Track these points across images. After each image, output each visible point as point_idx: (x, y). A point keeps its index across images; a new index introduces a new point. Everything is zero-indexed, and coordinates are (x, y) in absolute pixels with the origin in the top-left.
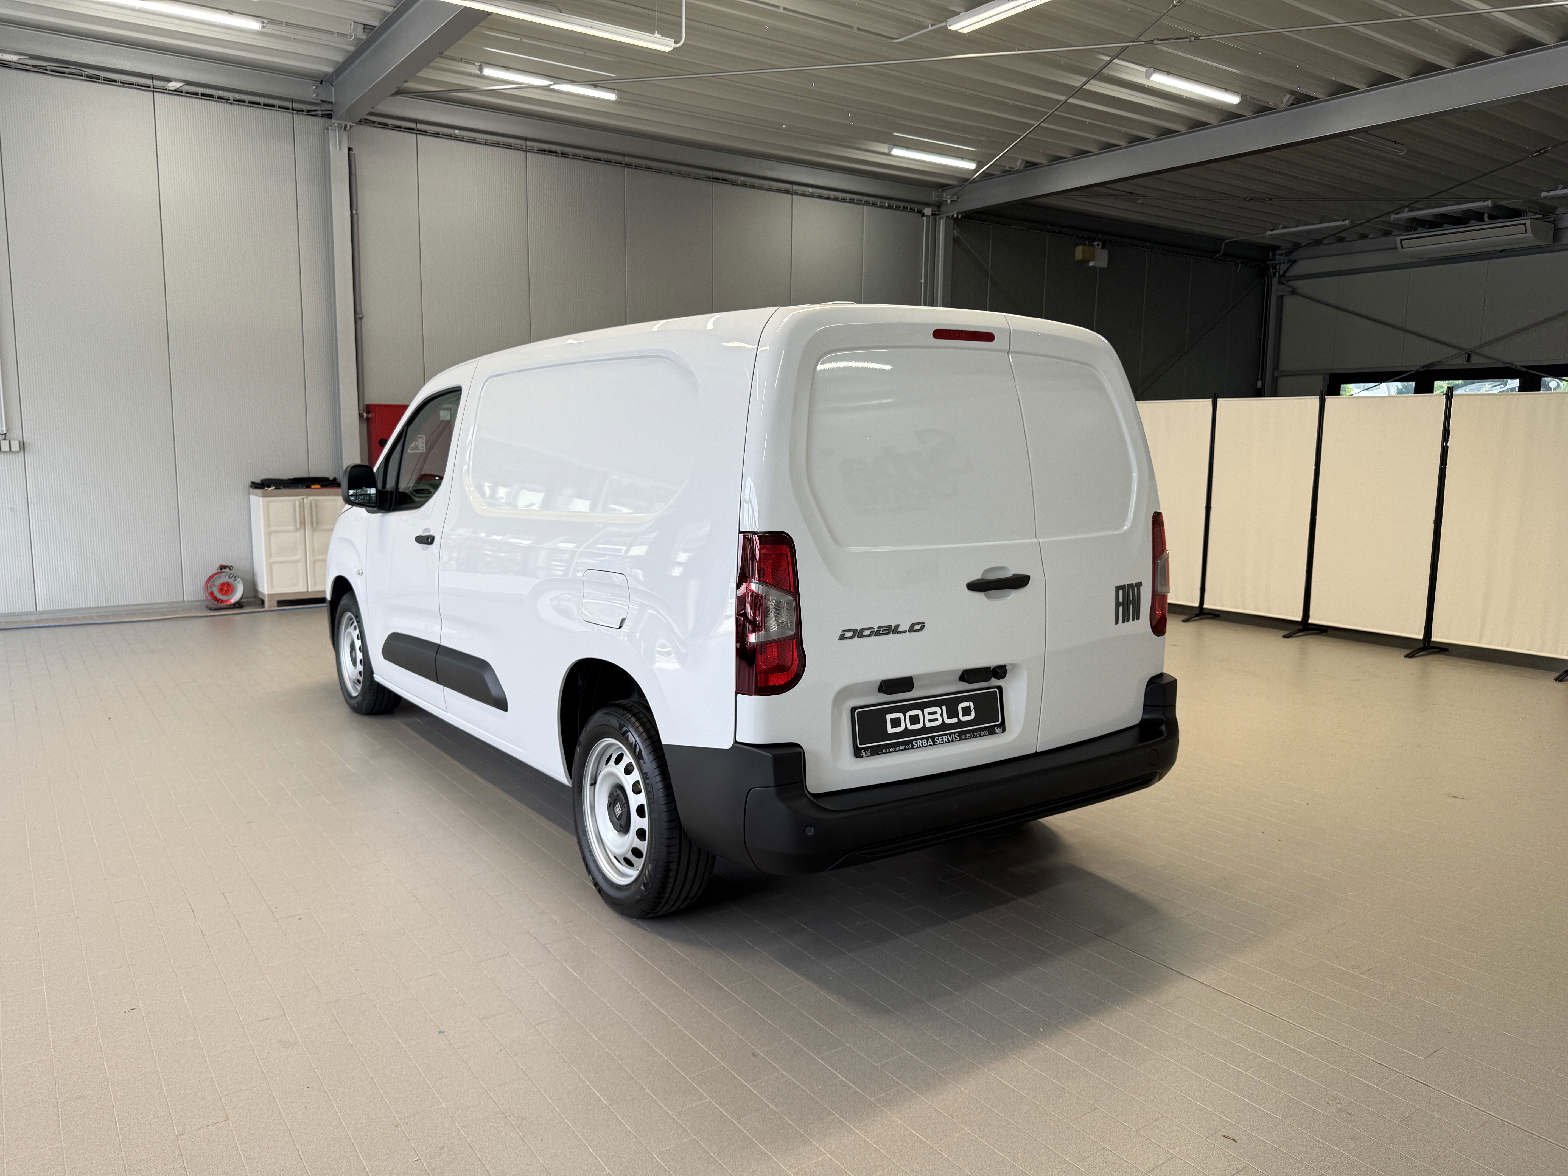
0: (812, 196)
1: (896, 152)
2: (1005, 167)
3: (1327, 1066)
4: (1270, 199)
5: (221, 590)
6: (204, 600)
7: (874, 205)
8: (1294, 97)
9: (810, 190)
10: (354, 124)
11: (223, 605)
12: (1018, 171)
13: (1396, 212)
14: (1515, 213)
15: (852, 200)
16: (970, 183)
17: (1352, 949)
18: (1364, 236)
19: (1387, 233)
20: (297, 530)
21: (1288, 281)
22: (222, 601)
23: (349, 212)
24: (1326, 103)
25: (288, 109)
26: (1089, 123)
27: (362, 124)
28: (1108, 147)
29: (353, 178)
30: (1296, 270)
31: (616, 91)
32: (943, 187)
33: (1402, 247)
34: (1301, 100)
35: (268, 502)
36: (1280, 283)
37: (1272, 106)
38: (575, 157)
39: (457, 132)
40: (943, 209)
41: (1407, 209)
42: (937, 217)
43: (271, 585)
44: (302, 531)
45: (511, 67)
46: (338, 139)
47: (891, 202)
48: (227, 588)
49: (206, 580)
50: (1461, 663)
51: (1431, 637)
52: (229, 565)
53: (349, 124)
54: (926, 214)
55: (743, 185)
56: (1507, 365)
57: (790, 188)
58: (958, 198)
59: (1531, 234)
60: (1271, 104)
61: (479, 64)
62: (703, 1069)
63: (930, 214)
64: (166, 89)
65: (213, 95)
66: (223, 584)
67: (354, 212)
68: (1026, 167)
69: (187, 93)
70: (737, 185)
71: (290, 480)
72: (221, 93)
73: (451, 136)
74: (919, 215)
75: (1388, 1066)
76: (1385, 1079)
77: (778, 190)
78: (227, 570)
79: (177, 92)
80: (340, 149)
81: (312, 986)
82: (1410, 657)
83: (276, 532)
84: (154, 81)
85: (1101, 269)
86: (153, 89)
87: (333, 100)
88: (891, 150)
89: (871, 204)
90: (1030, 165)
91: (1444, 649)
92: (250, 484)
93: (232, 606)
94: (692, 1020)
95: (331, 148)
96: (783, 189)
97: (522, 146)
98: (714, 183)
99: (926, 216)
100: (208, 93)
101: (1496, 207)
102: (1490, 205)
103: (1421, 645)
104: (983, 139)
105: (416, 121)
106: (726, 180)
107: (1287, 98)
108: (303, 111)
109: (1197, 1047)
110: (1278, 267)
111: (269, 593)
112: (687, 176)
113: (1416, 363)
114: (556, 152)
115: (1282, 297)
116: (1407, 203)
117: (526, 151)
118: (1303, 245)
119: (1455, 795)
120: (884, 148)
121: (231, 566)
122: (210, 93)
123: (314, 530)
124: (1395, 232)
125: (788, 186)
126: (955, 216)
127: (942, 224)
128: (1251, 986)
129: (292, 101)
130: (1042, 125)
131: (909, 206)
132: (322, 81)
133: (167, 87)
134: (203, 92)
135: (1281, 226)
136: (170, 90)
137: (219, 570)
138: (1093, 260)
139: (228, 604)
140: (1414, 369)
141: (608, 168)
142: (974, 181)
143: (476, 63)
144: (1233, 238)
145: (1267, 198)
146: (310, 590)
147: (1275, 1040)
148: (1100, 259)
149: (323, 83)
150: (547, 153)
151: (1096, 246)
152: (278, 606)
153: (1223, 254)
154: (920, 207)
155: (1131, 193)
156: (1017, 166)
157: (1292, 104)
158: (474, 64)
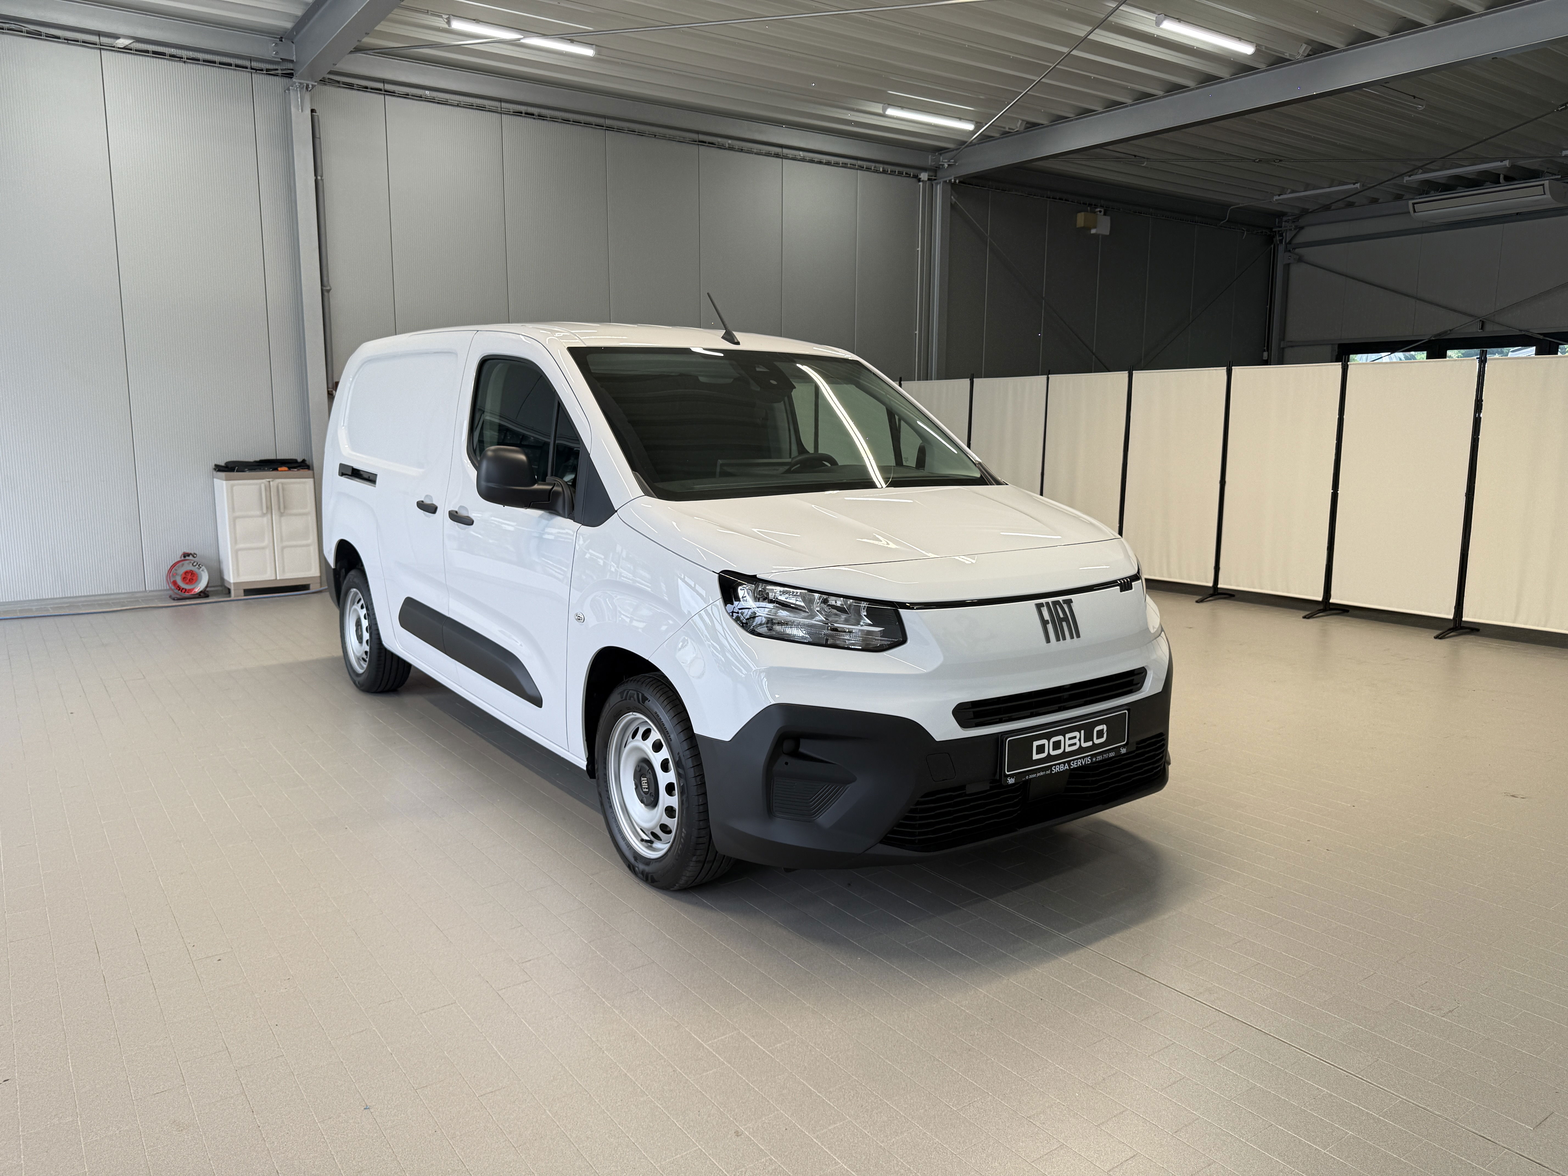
0: (803, 160)
1: (890, 112)
2: (1004, 128)
3: (1420, 1141)
4: (1280, 161)
5: (184, 579)
6: (166, 590)
7: (868, 169)
8: (1310, 48)
9: (801, 153)
10: (316, 84)
11: (187, 595)
12: (1018, 133)
13: (1409, 174)
14: (1532, 175)
15: (845, 164)
16: (966, 147)
17: (1428, 984)
18: (1375, 201)
19: (1399, 197)
20: (264, 515)
21: (1294, 249)
22: (186, 590)
23: (313, 178)
24: (1345, 53)
25: (247, 68)
26: (1094, 78)
27: (325, 84)
28: (1113, 105)
29: (317, 141)
30: (1301, 238)
31: (594, 46)
32: (940, 150)
33: (1415, 211)
34: (1319, 50)
35: (232, 486)
36: (1287, 250)
37: (1288, 57)
38: (553, 119)
39: (427, 92)
40: (940, 174)
41: (1421, 171)
42: (934, 183)
43: (237, 573)
44: (269, 516)
45: (481, 20)
46: (299, 100)
47: (886, 166)
48: (191, 577)
49: (169, 567)
50: (1495, 644)
51: (1462, 617)
52: (192, 553)
53: (311, 83)
54: (922, 179)
55: (731, 148)
56: (1523, 333)
57: (780, 152)
58: (955, 162)
59: (1550, 196)
60: (1287, 56)
61: (447, 16)
62: (676, 1155)
63: (926, 179)
64: (114, 47)
65: (165, 53)
66: (186, 573)
67: (319, 178)
68: (1026, 128)
69: (136, 50)
70: (724, 149)
71: (256, 462)
72: (173, 51)
73: (422, 97)
74: (914, 180)
75: (1492, 1140)
76: (1491, 1158)
77: (768, 154)
78: (191, 557)
79: (126, 50)
80: (302, 111)
81: (222, 1047)
82: (1440, 638)
83: (239, 517)
84: (101, 38)
85: (1104, 237)
86: (99, 47)
87: (294, 58)
88: (884, 110)
89: (865, 169)
90: (1031, 126)
91: (1475, 629)
92: (214, 467)
93: (197, 596)
94: (665, 1087)
95: (293, 110)
96: (773, 153)
97: (497, 107)
98: (701, 147)
99: (923, 181)
100: (159, 51)
101: (1513, 167)
102: (1508, 165)
103: (1451, 626)
104: (981, 97)
105: (384, 81)
106: (712, 143)
107: (1303, 49)
108: (262, 70)
109: (1263, 1116)
110: (1284, 234)
111: (235, 581)
112: (671, 139)
113: (1428, 332)
114: (533, 115)
115: (1289, 265)
116: (1420, 164)
117: (501, 113)
118: (1310, 210)
119: (1514, 794)
120: (877, 108)
121: (195, 554)
122: (162, 51)
123: (281, 515)
124: (1407, 196)
125: (778, 150)
126: (953, 180)
127: (939, 189)
128: (1317, 1033)
129: (251, 59)
130: (1043, 80)
131: (905, 170)
132: (282, 38)
133: (114, 45)
134: (154, 50)
135: (1289, 191)
136: (118, 48)
137: (183, 558)
138: (1095, 227)
139: (192, 593)
140: (1426, 338)
141: (588, 131)
142: (972, 144)
143: (444, 16)
144: (1239, 204)
145: (1277, 160)
146: (278, 578)
147: (1354, 1106)
148: (1102, 226)
149: (283, 40)
150: (523, 115)
151: (1098, 213)
152: (245, 595)
153: (1227, 221)
154: (916, 172)
155: (1135, 156)
156: (1017, 127)
157: (1309, 55)
158: (441, 17)
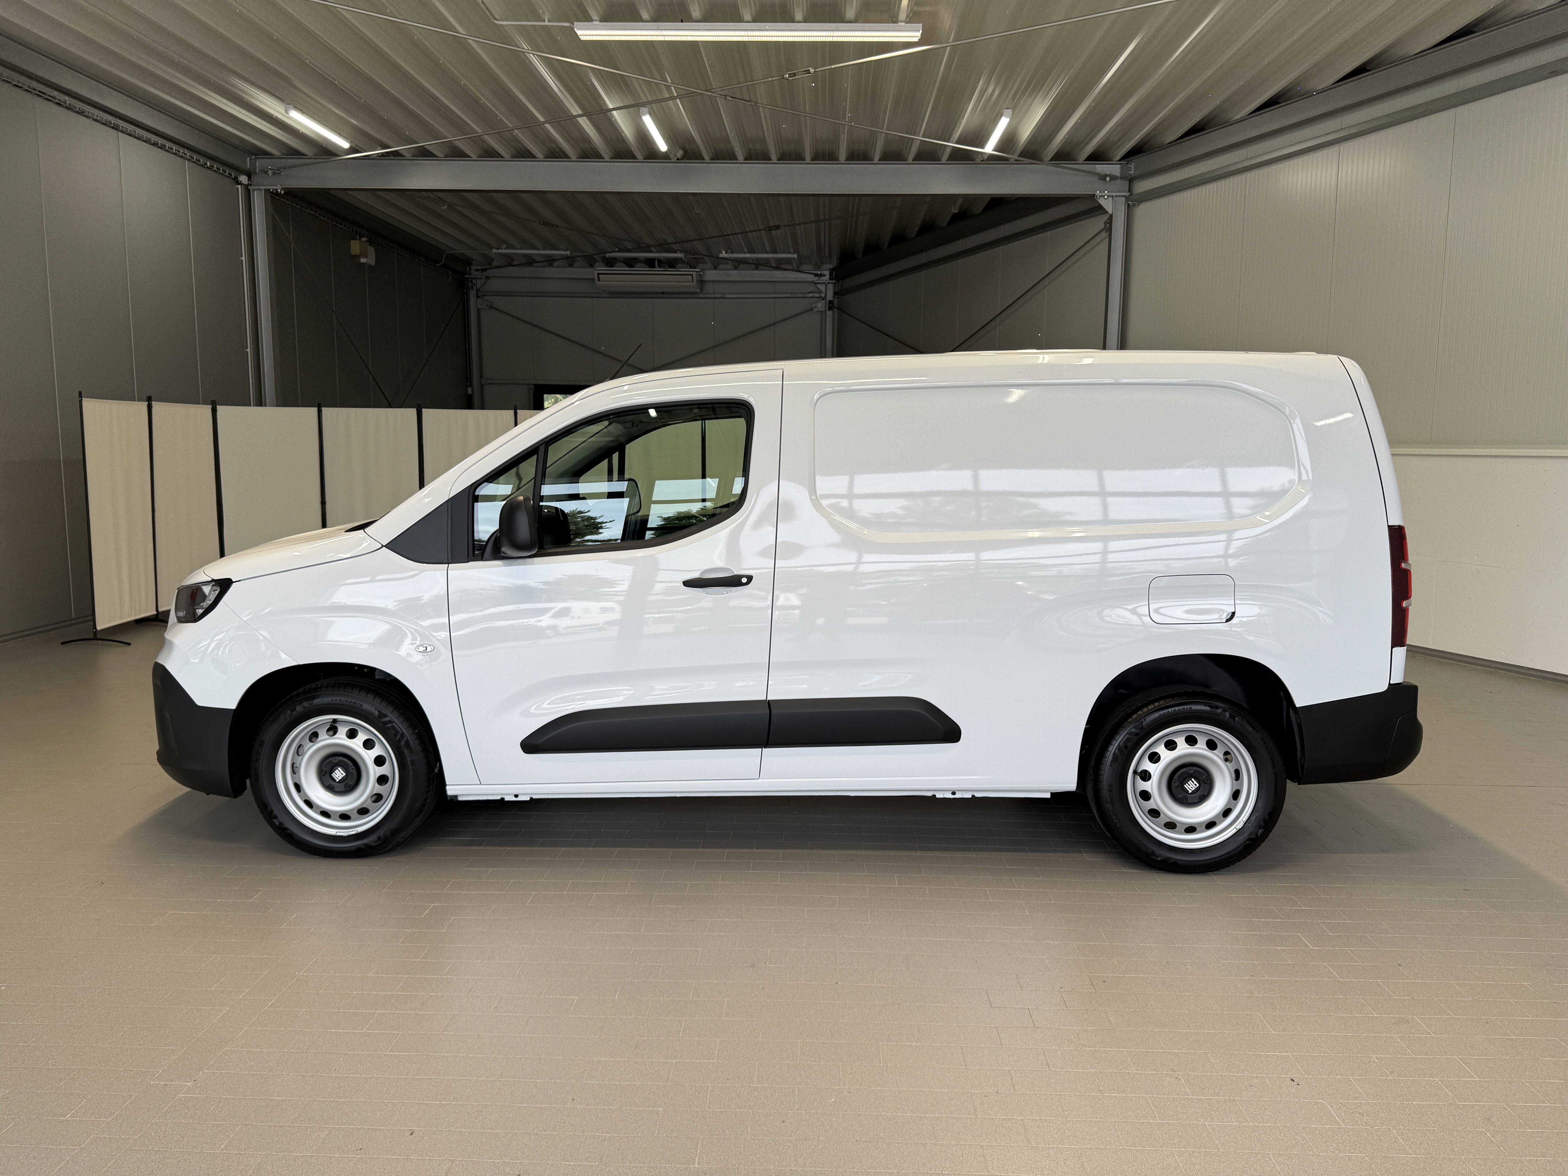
0: (138, 138)
1: (293, 114)
7: (197, 161)
9: (138, 130)
15: (178, 151)
16: (301, 158)
21: (483, 296)
24: (709, 165)
30: (489, 287)
32: (259, 154)
33: (599, 280)
36: (477, 296)
42: (250, 188)
47: (213, 162)
54: (242, 182)
55: (70, 108)
57: (118, 124)
58: (281, 171)
63: (246, 183)
70: (63, 107)
74: (234, 182)
77: (106, 124)
88: (287, 110)
96: (111, 123)
106: (52, 98)
115: (480, 310)
125: (117, 121)
126: (279, 190)
127: (258, 197)
131: (228, 169)
138: (364, 257)
148: (369, 256)
151: (369, 244)
153: (442, 265)
154: (236, 173)
